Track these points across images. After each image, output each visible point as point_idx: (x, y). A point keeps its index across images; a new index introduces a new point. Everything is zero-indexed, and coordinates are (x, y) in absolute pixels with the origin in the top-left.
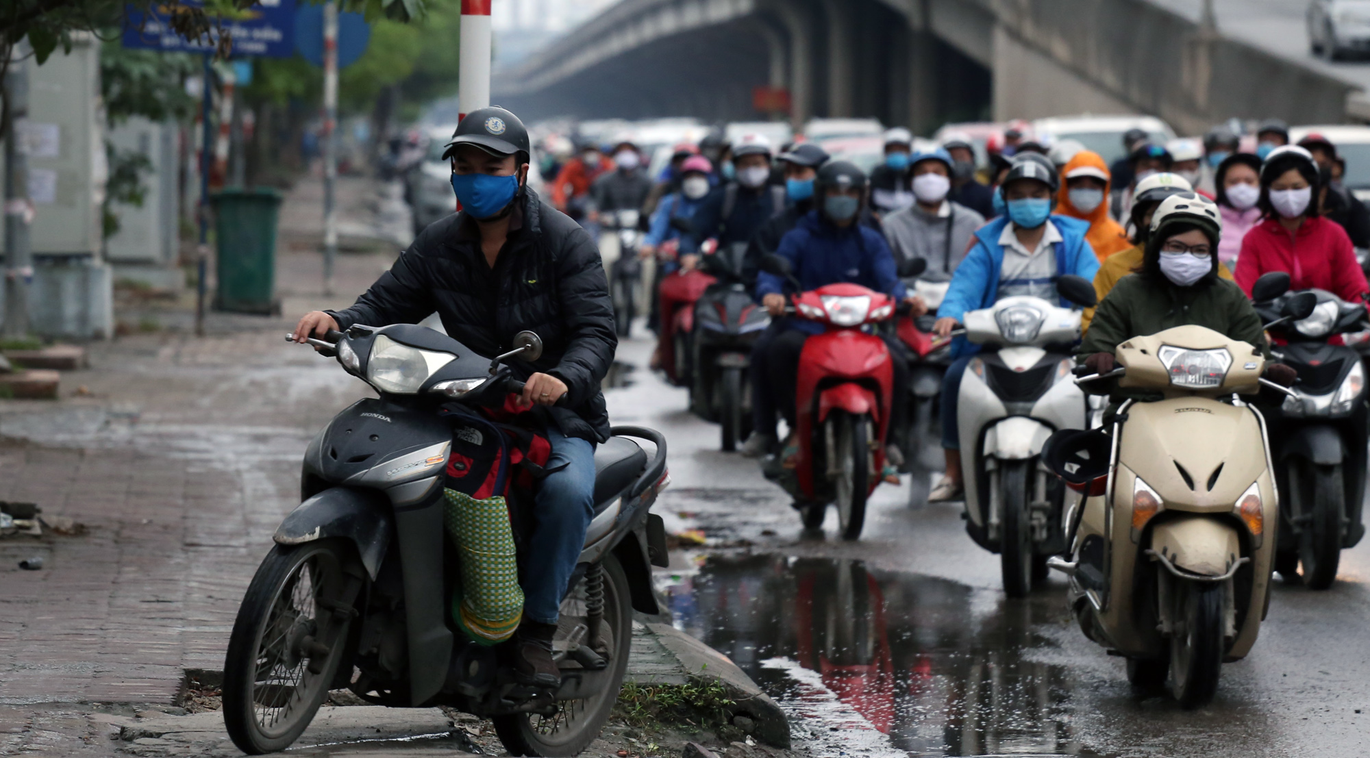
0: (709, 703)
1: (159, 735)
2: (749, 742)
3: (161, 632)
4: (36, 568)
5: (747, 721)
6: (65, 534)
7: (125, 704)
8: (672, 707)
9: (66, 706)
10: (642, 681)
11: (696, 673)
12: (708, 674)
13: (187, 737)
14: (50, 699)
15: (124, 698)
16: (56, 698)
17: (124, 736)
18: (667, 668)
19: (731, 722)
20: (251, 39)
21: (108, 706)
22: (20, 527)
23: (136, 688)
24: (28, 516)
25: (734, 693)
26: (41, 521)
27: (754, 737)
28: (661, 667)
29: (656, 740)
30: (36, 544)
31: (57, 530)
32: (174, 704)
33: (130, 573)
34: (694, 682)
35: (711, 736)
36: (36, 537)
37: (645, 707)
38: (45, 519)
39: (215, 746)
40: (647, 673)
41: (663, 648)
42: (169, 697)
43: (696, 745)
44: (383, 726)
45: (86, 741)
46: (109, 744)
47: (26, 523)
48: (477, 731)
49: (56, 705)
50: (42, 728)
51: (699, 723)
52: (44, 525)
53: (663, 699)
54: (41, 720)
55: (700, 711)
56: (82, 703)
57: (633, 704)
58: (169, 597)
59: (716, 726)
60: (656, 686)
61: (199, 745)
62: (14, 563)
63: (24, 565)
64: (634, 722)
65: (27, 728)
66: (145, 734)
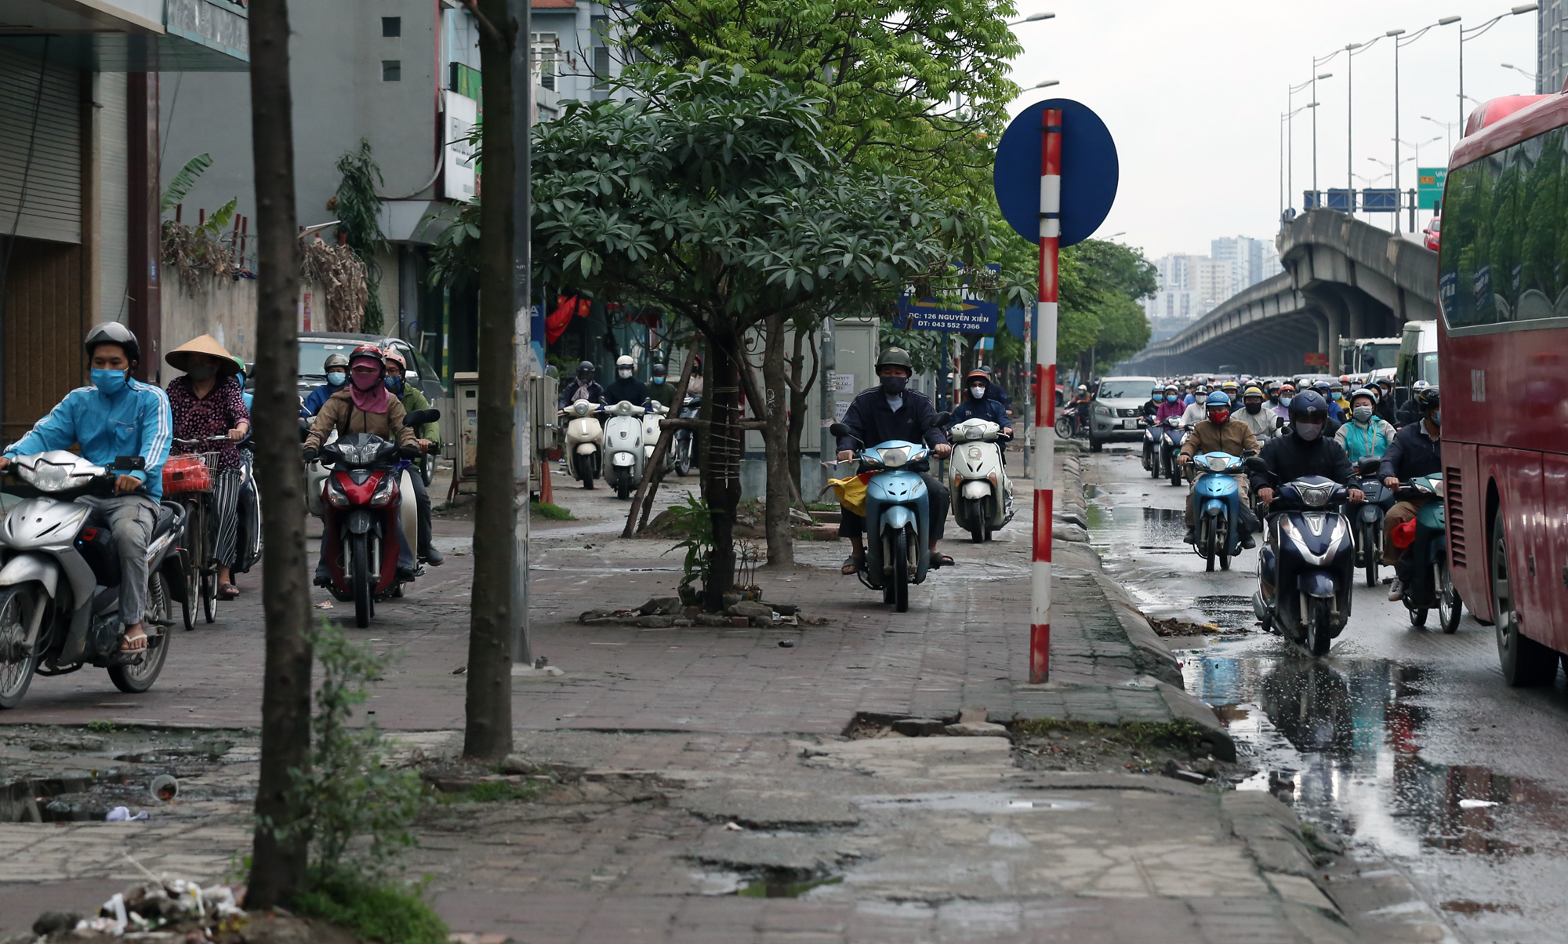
0: (1185, 735)
1: (826, 755)
2: (1210, 759)
3: (852, 688)
4: (789, 646)
5: (1209, 745)
6: (813, 625)
7: (812, 735)
8: (1161, 737)
9: (775, 735)
10: (1144, 720)
11: (1178, 715)
12: (1185, 716)
13: (842, 756)
14: (766, 730)
15: (811, 730)
16: (770, 730)
17: (806, 755)
18: (1162, 712)
19: (1199, 745)
20: (971, 322)
21: (801, 735)
22: (785, 620)
23: (821, 724)
24: (791, 614)
25: (1202, 728)
26: (798, 616)
27: (1214, 755)
28: (1157, 712)
29: (1150, 757)
30: (793, 631)
31: (808, 622)
32: (843, 734)
33: (847, 649)
34: (1177, 721)
35: (1185, 754)
36: (795, 626)
37: (1145, 737)
38: (800, 614)
39: (859, 762)
40: (1148, 716)
41: (1162, 699)
42: (839, 729)
43: (1175, 761)
44: (968, 750)
45: (781, 757)
46: (796, 760)
47: (789, 618)
48: (1037, 752)
49: (769, 734)
50: (757, 749)
51: (1179, 747)
52: (800, 619)
53: (1156, 732)
54: (757, 744)
55: (1179, 739)
56: (786, 733)
57: (1137, 734)
58: (866, 665)
59: (1189, 749)
60: (1152, 724)
61: (850, 761)
62: (776, 643)
63: (782, 644)
64: (1138, 746)
65: (746, 749)
66: (818, 754)
